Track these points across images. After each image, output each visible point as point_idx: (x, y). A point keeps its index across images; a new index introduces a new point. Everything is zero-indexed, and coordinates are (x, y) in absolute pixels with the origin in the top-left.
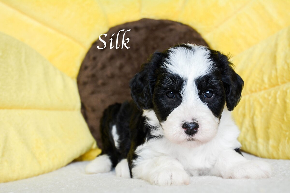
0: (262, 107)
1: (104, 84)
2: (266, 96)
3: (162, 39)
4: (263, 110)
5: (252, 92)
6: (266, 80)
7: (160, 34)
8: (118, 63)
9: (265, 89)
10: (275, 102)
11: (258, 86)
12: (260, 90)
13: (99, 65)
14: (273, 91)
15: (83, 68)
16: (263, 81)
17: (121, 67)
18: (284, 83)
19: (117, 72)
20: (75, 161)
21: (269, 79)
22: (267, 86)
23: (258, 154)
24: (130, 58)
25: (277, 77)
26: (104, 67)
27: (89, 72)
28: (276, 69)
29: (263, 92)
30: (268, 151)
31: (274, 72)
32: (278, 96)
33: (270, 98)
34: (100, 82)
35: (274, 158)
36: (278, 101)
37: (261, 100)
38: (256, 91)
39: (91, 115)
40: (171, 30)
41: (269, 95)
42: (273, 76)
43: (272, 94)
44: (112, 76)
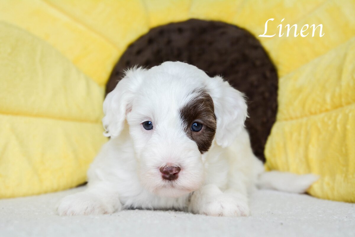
0: (319, 133)
2: (326, 119)
4: (321, 137)
5: (311, 113)
9: (327, 110)
10: (335, 128)
11: (319, 106)
12: (321, 112)
14: (334, 114)
16: (324, 100)
18: (348, 103)
22: (329, 107)
29: (322, 115)
31: (337, 90)
32: (338, 120)
33: (330, 122)
36: (339, 127)
37: (319, 125)
38: (315, 113)
41: (330, 118)
43: (333, 118)
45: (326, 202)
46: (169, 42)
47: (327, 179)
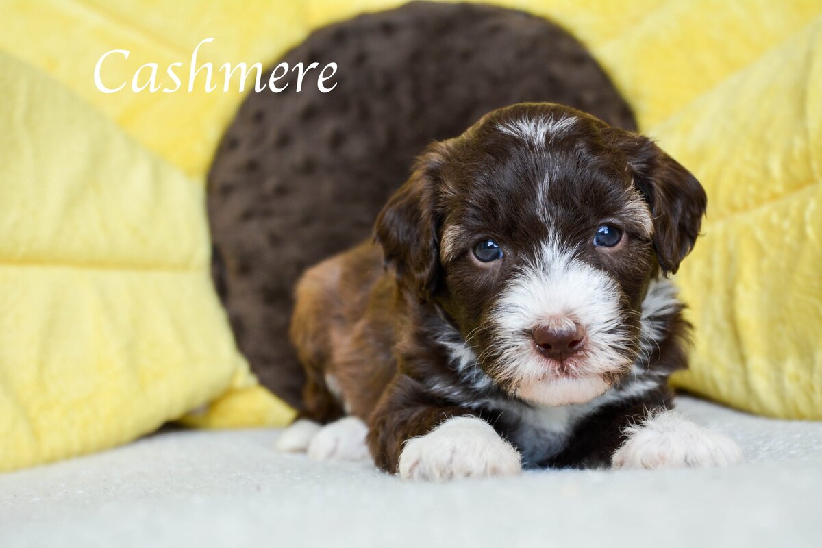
0: (761, 253)
1: (281, 191)
2: (775, 218)
3: (466, 56)
4: (765, 264)
5: (733, 209)
6: (776, 168)
7: (459, 41)
8: (328, 126)
9: (775, 197)
10: (802, 236)
11: (752, 189)
12: (759, 202)
13: (272, 135)
14: (794, 202)
15: (228, 143)
16: (766, 172)
17: (337, 141)
19: (323, 154)
20: (172, 426)
21: (786, 166)
22: (779, 188)
23: (754, 407)
24: (365, 115)
25: (807, 158)
26: (284, 141)
27: (240, 156)
28: (806, 133)
29: (765, 209)
30: (781, 394)
31: (799, 142)
32: (808, 216)
33: (786, 224)
34: (271, 183)
35: (800, 417)
37: (760, 234)
38: (746, 207)
39: (236, 285)
40: (495, 30)
41: (785, 215)
42: (797, 153)
43: (793, 212)
44: (309, 167)
45: (796, 425)
46: (361, 59)
47: (791, 366)
